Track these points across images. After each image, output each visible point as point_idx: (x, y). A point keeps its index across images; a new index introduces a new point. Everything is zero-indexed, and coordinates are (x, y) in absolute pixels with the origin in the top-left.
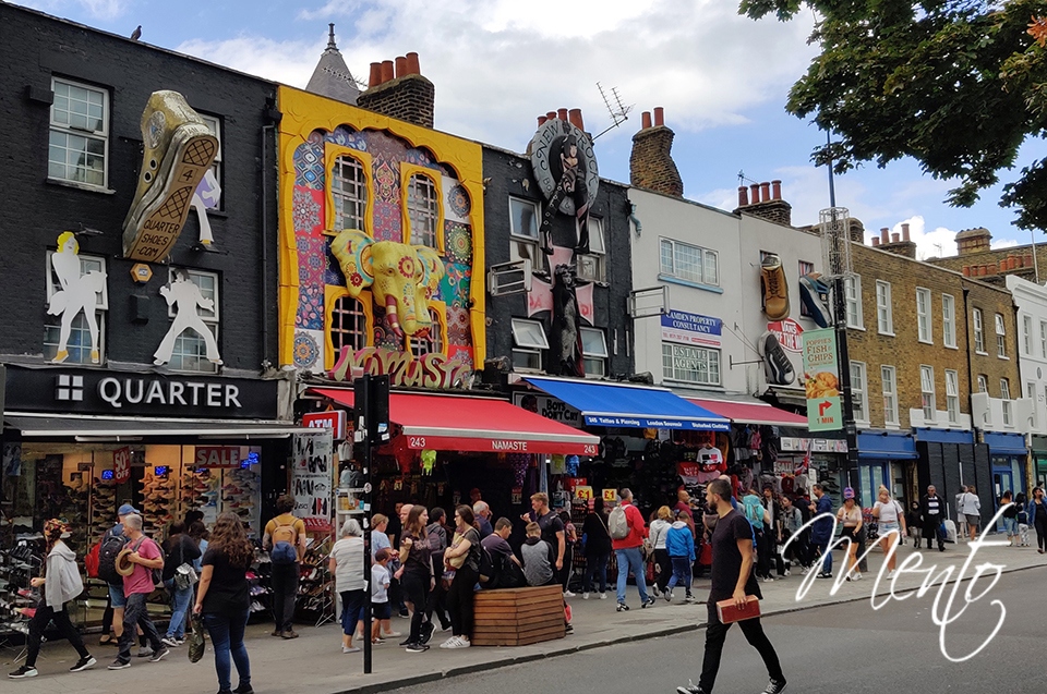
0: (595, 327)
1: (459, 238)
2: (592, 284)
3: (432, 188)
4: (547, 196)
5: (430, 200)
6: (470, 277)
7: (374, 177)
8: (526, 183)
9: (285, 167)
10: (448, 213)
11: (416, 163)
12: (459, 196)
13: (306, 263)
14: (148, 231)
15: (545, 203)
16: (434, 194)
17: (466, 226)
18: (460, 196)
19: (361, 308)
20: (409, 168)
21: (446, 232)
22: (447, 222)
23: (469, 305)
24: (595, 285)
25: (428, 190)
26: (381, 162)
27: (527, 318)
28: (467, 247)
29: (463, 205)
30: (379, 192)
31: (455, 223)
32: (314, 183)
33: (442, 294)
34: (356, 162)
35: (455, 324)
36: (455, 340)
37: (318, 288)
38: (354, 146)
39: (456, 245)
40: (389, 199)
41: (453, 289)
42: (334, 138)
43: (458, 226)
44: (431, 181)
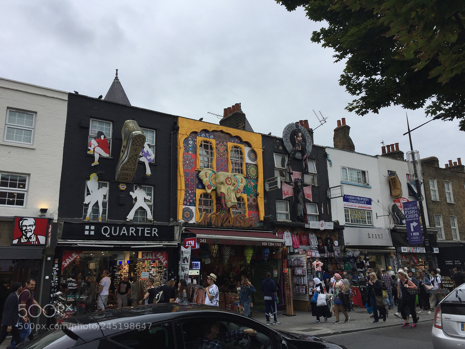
0: (313, 203)
1: (252, 170)
2: (311, 186)
3: (241, 151)
4: (289, 152)
5: (240, 156)
6: (257, 184)
7: (216, 148)
8: (281, 148)
9: (180, 146)
10: (247, 160)
11: (234, 142)
13: (188, 181)
14: (123, 171)
15: (289, 155)
16: (241, 153)
17: (255, 165)
18: (253, 154)
19: (211, 197)
20: (230, 145)
21: (247, 168)
22: (247, 164)
23: (257, 195)
24: (312, 186)
25: (239, 152)
26: (220, 143)
27: (282, 200)
28: (256, 173)
29: (254, 157)
30: (219, 154)
31: (250, 164)
32: (192, 152)
33: (245, 191)
34: (209, 143)
35: (251, 203)
36: (251, 209)
37: (193, 190)
38: (208, 137)
39: (251, 172)
40: (223, 156)
41: (250, 189)
42: (200, 135)
43: (252, 165)
44: (240, 149)
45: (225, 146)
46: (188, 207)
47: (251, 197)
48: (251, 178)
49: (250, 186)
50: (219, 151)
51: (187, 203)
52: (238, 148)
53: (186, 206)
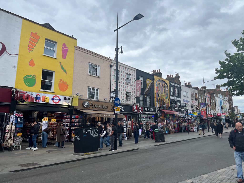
6: (168, 96)
12: (167, 87)
17: (168, 90)
19: (160, 100)
20: (163, 84)
23: (168, 99)
25: (165, 86)
28: (168, 93)
32: (157, 86)
37: (157, 98)
40: (162, 87)
42: (158, 81)
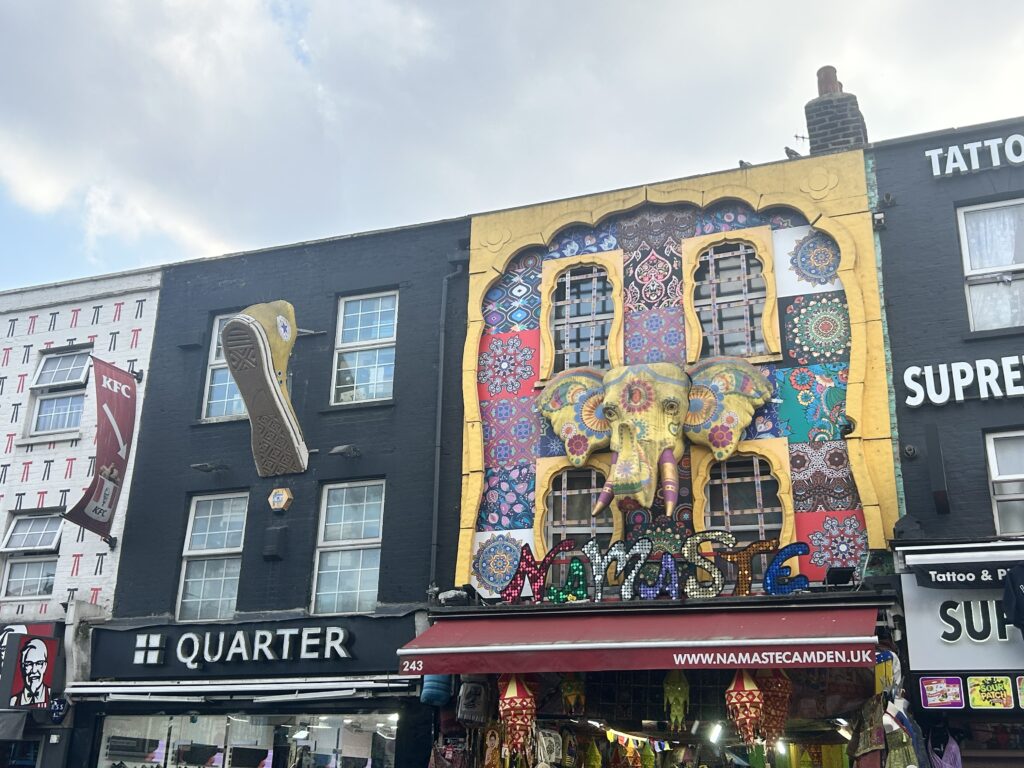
1: (820, 318)
3: (750, 257)
6: (848, 380)
7: (627, 281)
10: (787, 284)
11: (715, 232)
12: (815, 251)
13: (507, 436)
16: (755, 265)
17: (837, 294)
18: (821, 248)
21: (784, 319)
22: (784, 303)
26: (645, 254)
28: (841, 330)
29: (830, 261)
30: (641, 298)
31: (809, 297)
32: (524, 323)
33: (782, 427)
34: (595, 270)
35: (818, 474)
36: (820, 502)
37: (527, 466)
38: (594, 249)
39: (813, 333)
40: (661, 302)
41: (810, 411)
42: (560, 251)
43: (820, 300)
44: (747, 248)
45: (671, 259)
46: (504, 533)
47: (817, 446)
48: (813, 361)
49: (806, 398)
50: (640, 286)
51: (500, 522)
52: (736, 248)
53: (497, 533)
